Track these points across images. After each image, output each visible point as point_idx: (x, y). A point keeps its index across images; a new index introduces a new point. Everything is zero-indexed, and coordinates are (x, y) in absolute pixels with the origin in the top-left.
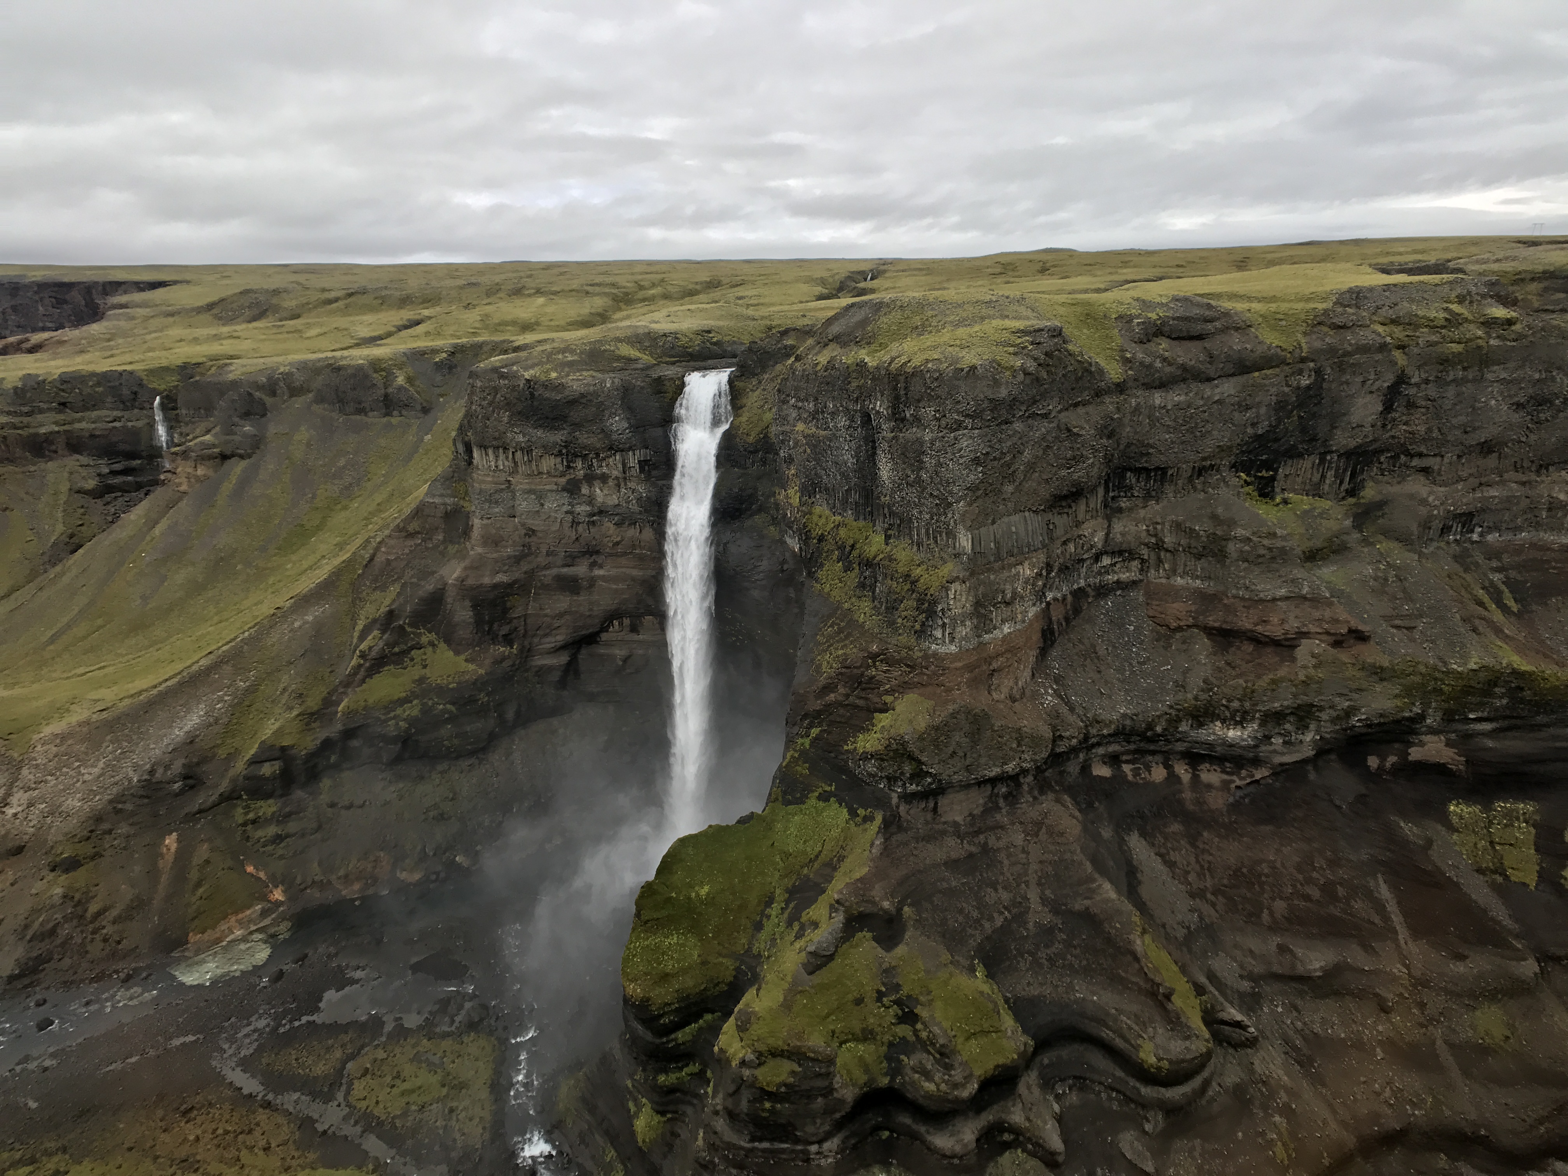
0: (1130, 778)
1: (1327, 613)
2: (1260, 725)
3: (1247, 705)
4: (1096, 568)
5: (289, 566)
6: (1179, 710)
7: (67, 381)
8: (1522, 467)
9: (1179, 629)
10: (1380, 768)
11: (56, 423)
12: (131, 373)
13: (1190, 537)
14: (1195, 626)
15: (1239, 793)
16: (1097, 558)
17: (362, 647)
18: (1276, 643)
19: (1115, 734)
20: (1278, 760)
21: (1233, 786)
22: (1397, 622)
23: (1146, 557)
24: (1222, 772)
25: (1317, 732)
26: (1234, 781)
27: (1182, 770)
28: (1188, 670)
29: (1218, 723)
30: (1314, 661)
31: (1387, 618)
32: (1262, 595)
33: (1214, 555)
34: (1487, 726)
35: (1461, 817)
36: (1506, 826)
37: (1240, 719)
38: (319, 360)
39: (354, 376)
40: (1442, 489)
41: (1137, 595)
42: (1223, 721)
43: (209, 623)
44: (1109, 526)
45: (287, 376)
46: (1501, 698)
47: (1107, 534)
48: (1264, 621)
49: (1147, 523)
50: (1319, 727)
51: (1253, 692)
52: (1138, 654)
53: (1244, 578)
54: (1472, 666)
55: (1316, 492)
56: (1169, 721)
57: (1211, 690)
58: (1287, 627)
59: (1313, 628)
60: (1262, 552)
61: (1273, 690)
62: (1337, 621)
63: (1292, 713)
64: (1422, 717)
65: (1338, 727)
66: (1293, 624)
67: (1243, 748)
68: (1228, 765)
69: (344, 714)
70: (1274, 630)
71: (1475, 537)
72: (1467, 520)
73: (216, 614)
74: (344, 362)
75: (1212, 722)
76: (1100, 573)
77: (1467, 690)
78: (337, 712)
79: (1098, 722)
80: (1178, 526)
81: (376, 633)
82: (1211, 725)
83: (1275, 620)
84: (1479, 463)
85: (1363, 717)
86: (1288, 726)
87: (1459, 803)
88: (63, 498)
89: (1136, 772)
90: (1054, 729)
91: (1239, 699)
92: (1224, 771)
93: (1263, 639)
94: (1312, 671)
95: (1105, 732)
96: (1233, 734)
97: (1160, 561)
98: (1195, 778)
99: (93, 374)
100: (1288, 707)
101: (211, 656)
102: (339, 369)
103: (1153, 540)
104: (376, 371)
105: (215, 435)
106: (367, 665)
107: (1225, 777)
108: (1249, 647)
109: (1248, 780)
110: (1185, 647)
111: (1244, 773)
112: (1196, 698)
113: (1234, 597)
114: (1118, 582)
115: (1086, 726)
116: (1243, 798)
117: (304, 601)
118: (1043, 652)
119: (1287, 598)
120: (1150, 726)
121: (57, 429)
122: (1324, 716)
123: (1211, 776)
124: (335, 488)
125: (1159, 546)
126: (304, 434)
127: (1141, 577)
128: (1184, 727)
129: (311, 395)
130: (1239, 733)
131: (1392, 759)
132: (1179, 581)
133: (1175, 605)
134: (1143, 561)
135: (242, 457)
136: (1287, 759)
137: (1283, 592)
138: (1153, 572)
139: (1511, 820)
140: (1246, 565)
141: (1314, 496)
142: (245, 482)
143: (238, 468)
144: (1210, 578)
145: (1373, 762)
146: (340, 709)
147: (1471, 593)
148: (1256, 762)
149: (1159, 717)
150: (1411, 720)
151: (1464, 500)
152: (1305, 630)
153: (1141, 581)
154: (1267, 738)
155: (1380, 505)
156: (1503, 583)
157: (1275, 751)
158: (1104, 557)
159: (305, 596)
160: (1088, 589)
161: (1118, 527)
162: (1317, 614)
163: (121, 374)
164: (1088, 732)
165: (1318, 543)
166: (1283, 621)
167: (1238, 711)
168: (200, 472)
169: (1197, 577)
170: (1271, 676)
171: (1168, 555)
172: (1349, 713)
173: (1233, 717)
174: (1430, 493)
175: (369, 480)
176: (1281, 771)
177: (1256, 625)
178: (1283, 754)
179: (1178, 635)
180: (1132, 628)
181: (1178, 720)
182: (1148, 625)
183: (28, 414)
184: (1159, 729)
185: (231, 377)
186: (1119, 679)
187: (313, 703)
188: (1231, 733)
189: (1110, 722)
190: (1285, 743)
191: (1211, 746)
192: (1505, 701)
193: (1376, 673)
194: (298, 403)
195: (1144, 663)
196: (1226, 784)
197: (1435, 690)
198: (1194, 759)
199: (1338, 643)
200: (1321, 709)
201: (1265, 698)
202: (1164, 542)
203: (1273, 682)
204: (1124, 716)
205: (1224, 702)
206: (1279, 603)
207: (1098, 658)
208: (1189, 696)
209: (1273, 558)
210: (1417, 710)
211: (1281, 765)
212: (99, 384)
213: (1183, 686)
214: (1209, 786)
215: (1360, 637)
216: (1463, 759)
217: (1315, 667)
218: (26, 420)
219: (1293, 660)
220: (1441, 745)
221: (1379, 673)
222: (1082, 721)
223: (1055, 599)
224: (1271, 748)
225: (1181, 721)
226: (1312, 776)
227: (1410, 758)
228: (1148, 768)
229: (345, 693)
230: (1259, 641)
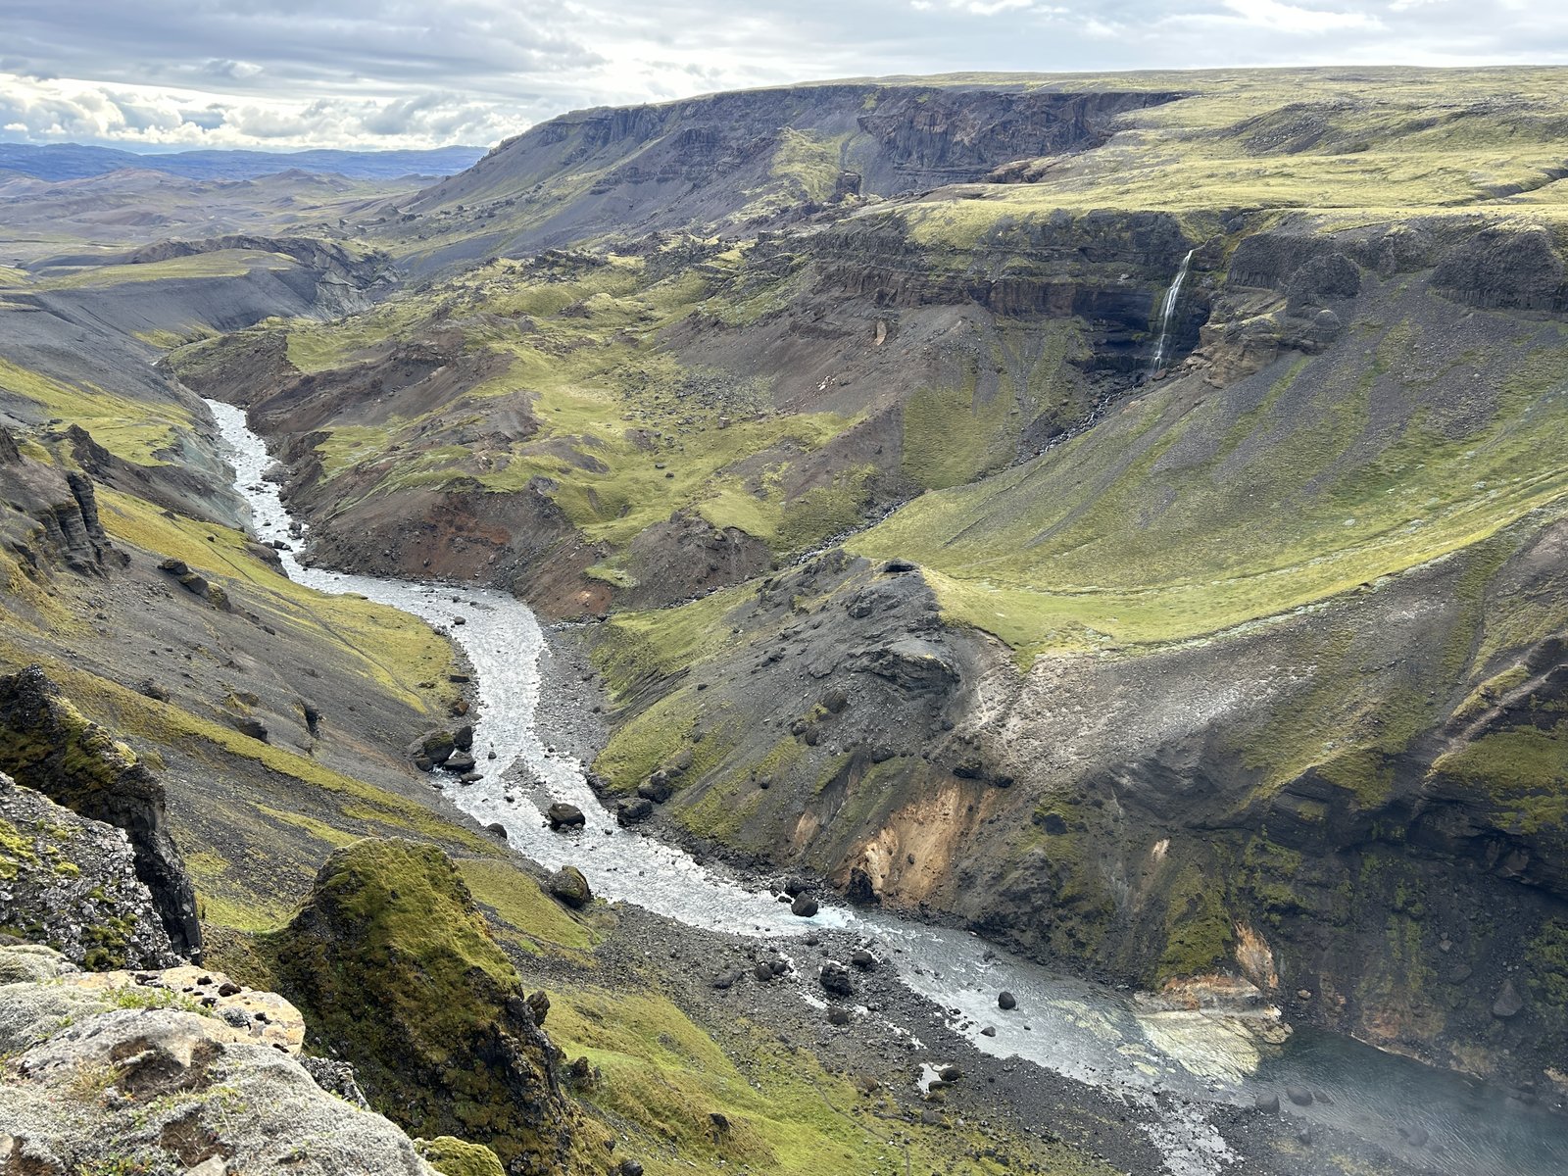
5: (1350, 522)
7: (1097, 220)
11: (1072, 275)
12: (1168, 216)
17: (1489, 683)
38: (1455, 219)
39: (1517, 248)
43: (1228, 574)
45: (1400, 240)
69: (1441, 775)
73: (1240, 563)
74: (1502, 226)
78: (1428, 767)
81: (1518, 665)
88: (1055, 367)
99: (1124, 215)
101: (1258, 625)
102: (1494, 235)
104: (1557, 245)
105: (1276, 315)
106: (1494, 714)
117: (1405, 586)
121: (1070, 280)
124: (1441, 420)
126: (1406, 329)
129: (1431, 271)
135: (1306, 350)
142: (1303, 387)
143: (1298, 365)
146: (1437, 763)
159: (1409, 579)
163: (1156, 216)
168: (1245, 363)
175: (1498, 418)
183: (1047, 259)
185: (1318, 233)
187: (1393, 741)
194: (1407, 282)
212: (1128, 228)
218: (1042, 265)
229: (1444, 743)
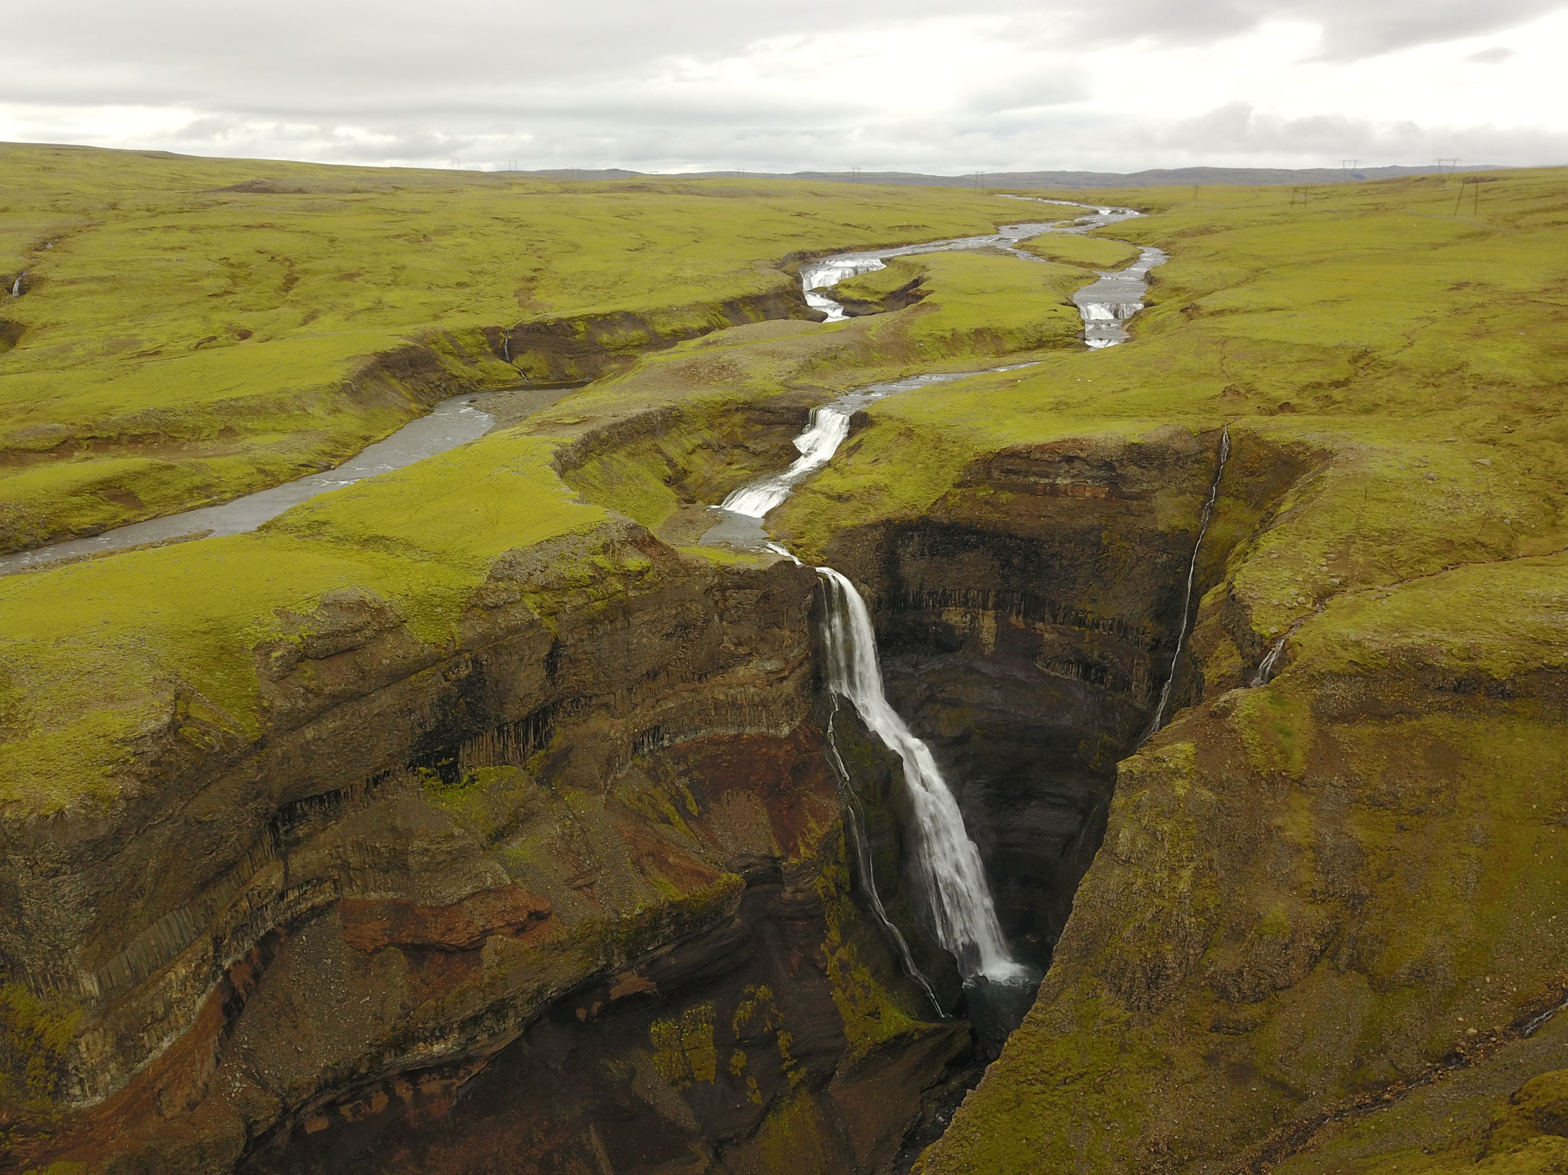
0: (350, 1119)
1: (510, 903)
2: (460, 1033)
3: (442, 1021)
4: (283, 905)
6: (379, 1046)
8: (687, 679)
9: (377, 950)
10: (588, 1015)
13: (373, 855)
14: (393, 944)
15: (462, 1092)
16: (282, 896)
18: (463, 950)
19: (320, 1090)
20: (489, 1051)
21: (454, 1088)
22: (580, 882)
23: (336, 877)
24: (441, 1079)
25: (516, 1016)
26: (454, 1084)
27: (404, 1091)
28: (386, 997)
29: (421, 1044)
30: (497, 959)
31: (569, 882)
32: (448, 902)
33: (399, 869)
34: (667, 949)
35: (659, 1035)
36: (693, 1031)
37: (441, 1034)
40: (620, 721)
41: (334, 919)
42: (425, 1041)
44: (286, 864)
46: (669, 925)
47: (286, 873)
48: (450, 930)
49: (328, 847)
50: (517, 1012)
51: (443, 1009)
52: (336, 992)
53: (429, 887)
54: (638, 911)
55: (502, 760)
56: (371, 1060)
57: (407, 1015)
58: (471, 929)
59: (497, 924)
60: (441, 858)
61: (462, 1002)
62: (517, 908)
63: (487, 1011)
64: (609, 965)
65: (534, 1006)
66: (480, 922)
67: (452, 1054)
68: (446, 1069)
70: (460, 938)
71: (666, 743)
72: (655, 732)
75: (414, 1044)
76: (289, 907)
77: (639, 932)
79: (295, 1089)
80: (359, 846)
82: (415, 1047)
83: (460, 926)
84: (650, 686)
85: (555, 989)
86: (487, 1023)
87: (658, 1022)
89: (356, 1111)
90: (246, 1118)
91: (432, 1019)
92: (443, 1077)
93: (450, 949)
94: (495, 970)
95: (305, 1096)
96: (438, 1048)
97: (351, 881)
98: (417, 1093)
100: (480, 1010)
103: (339, 862)
107: (445, 1082)
108: (441, 959)
109: (467, 1078)
110: (383, 971)
111: (462, 1073)
112: (394, 1029)
113: (423, 907)
114: (313, 908)
115: (283, 1099)
116: (465, 1096)
118: (229, 1029)
119: (473, 895)
120: (353, 1071)
122: (519, 1002)
123: (432, 1086)
125: (345, 866)
127: (337, 896)
128: (388, 1059)
130: (443, 1046)
131: (596, 1006)
132: (374, 896)
133: (370, 925)
134: (335, 881)
136: (496, 1048)
137: (468, 890)
138: (347, 889)
139: (696, 1024)
140: (428, 874)
141: (500, 765)
144: (399, 888)
145: (581, 1013)
147: (658, 811)
148: (469, 1060)
149: (360, 1059)
150: (602, 970)
151: (647, 719)
152: (488, 927)
153: (338, 900)
154: (472, 1039)
155: (566, 754)
156: (687, 787)
157: (483, 1046)
158: (290, 892)
160: (280, 929)
161: (296, 862)
162: (499, 906)
164: (286, 1104)
165: (503, 821)
166: (469, 923)
167: (435, 1028)
169: (389, 889)
170: (458, 989)
171: (357, 872)
172: (540, 991)
173: (432, 1034)
174: (611, 727)
176: (493, 1059)
177: (443, 935)
178: (491, 1046)
179: (376, 957)
180: (330, 961)
181: (380, 1055)
182: (346, 954)
184: (363, 1070)
186: (317, 1028)
188: (436, 1048)
189: (309, 1084)
190: (489, 1036)
191: (422, 1062)
192: (672, 928)
193: (557, 948)
195: (344, 1000)
196: (447, 1090)
197: (613, 941)
198: (412, 1075)
199: (520, 930)
200: (514, 998)
201: (457, 1011)
202: (349, 863)
203: (461, 994)
204: (327, 1068)
205: (420, 1025)
206: (466, 902)
207: (294, 1010)
208: (388, 1028)
209: (454, 860)
210: (602, 962)
211: (494, 1054)
213: (381, 1018)
214: (431, 1097)
215: (538, 917)
216: (654, 983)
217: (498, 965)
219: (480, 962)
220: (635, 978)
221: (559, 947)
222: (277, 1095)
223: (236, 963)
224: (479, 1045)
225: (383, 1055)
226: (526, 1051)
227: (612, 998)
228: (368, 1101)
230: (448, 951)
